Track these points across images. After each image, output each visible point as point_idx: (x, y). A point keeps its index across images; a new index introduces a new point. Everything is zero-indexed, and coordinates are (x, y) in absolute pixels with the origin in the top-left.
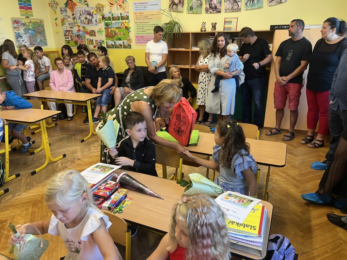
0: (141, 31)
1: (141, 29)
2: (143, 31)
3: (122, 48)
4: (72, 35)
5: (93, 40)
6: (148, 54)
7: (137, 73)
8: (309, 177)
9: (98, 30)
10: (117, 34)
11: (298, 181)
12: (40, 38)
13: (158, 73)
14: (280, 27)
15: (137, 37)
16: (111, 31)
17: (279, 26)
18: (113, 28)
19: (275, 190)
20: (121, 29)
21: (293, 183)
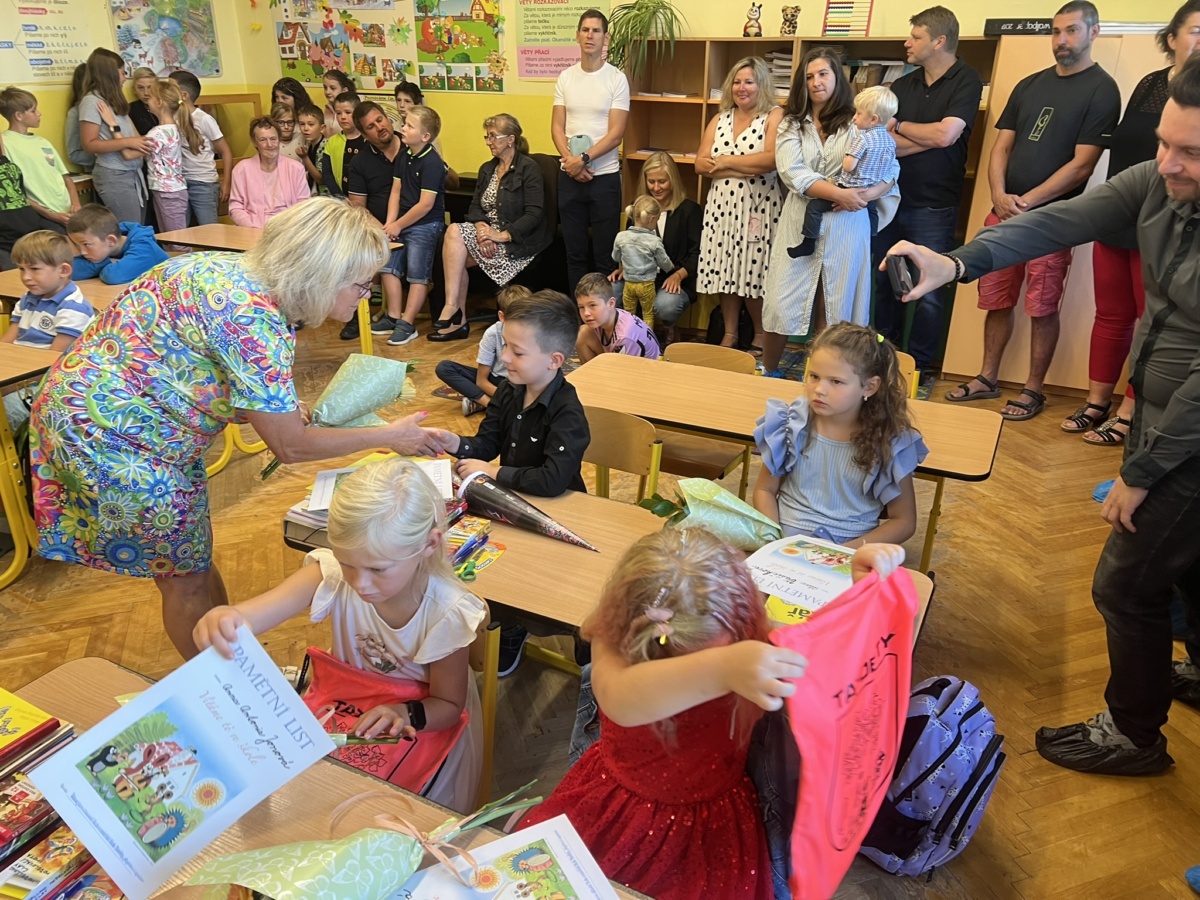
0: (537, 31)
1: (538, 24)
2: (544, 30)
3: (472, 89)
4: (305, 39)
5: (374, 59)
6: (560, 113)
7: (522, 174)
8: (1077, 532)
9: (392, 26)
10: (457, 42)
11: (1037, 544)
12: (197, 47)
13: (591, 178)
14: (1021, 27)
15: (524, 52)
16: (435, 29)
17: (1016, 22)
18: (443, 19)
19: (957, 566)
20: (472, 23)
21: (1021, 550)
